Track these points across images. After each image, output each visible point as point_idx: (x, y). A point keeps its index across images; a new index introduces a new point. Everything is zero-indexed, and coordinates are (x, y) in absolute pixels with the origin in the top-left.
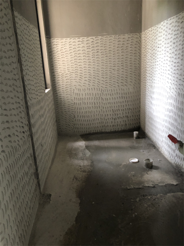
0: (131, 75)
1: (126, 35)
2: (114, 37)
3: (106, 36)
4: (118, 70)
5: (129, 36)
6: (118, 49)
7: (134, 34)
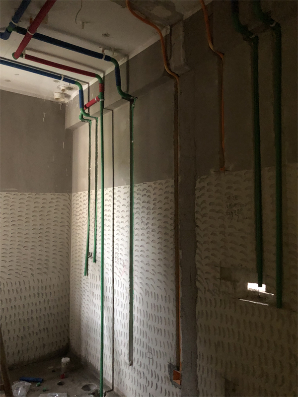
0: (54, 256)
1: (49, 194)
2: (28, 196)
3: (15, 193)
4: (32, 247)
5: (53, 196)
6: (34, 214)
7: (60, 194)
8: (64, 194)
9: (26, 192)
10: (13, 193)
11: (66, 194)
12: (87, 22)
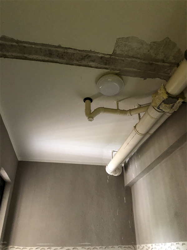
1: (116, 247)
5: (120, 249)
7: (126, 246)
8: (129, 246)
9: (97, 246)
10: (87, 247)
11: (131, 246)
12: (120, 101)
